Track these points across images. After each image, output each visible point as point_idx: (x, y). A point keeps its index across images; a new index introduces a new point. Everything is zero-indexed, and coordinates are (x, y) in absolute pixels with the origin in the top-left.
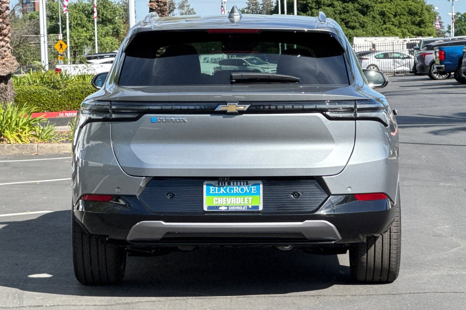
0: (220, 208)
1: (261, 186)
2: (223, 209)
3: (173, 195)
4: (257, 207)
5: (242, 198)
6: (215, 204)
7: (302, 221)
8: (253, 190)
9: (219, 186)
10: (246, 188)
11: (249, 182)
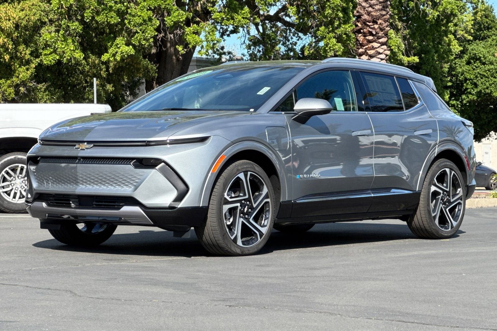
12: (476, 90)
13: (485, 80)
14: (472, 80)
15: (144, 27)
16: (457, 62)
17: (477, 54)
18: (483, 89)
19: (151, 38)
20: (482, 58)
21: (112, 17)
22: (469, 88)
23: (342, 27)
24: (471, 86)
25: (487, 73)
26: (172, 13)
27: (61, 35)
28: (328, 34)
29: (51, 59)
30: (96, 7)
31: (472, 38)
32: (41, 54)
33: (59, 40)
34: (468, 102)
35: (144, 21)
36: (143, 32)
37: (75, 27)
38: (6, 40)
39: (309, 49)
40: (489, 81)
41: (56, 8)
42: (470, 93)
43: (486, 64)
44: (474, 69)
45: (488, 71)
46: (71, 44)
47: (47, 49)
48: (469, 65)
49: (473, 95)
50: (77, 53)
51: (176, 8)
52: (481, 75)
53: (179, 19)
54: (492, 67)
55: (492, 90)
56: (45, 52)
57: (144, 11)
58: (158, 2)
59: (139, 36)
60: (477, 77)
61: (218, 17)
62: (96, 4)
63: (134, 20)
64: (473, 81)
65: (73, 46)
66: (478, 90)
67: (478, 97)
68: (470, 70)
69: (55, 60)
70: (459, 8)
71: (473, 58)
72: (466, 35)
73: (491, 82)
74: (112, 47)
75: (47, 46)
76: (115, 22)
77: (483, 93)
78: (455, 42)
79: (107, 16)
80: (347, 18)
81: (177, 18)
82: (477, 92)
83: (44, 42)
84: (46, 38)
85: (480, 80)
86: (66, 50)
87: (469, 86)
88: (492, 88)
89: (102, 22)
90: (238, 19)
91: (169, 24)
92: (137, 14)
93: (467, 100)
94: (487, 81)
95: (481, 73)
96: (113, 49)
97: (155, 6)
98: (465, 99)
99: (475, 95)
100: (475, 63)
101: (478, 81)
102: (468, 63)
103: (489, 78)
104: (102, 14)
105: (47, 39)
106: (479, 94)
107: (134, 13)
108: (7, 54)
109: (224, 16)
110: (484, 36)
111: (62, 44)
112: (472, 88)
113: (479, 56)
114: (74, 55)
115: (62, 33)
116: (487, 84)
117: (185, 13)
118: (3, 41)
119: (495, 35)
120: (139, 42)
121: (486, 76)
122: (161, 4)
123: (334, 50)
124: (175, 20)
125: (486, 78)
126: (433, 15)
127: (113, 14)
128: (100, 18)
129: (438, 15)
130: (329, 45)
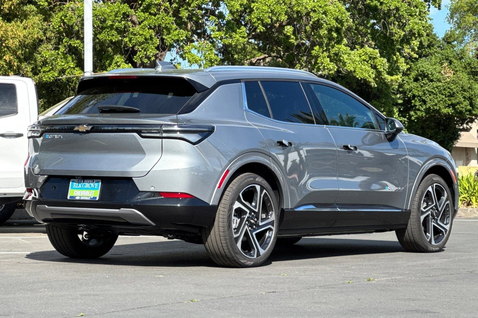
0: (76, 198)
1: (100, 183)
2: (78, 198)
3: (55, 188)
4: (96, 198)
5: (89, 192)
6: (74, 195)
7: (119, 209)
8: (96, 186)
9: (78, 183)
10: (92, 184)
11: (94, 180)
12: (424, 107)
13: (434, 97)
14: (420, 97)
15: (145, 46)
16: (404, 79)
17: (425, 71)
18: (432, 106)
19: (153, 56)
20: (430, 75)
21: (113, 35)
22: (417, 105)
23: (336, 47)
24: (420, 102)
25: (435, 90)
26: (172, 31)
27: (61, 52)
28: (322, 53)
29: (50, 76)
30: (99, 25)
31: (418, 56)
32: (40, 71)
33: (59, 57)
34: (416, 118)
35: (146, 39)
36: (145, 50)
37: (77, 44)
38: (12, 58)
39: (301, 67)
40: (437, 98)
41: (57, 27)
42: (419, 110)
43: (434, 81)
44: (422, 86)
45: (436, 89)
46: (71, 61)
47: (46, 67)
48: (417, 82)
49: (422, 111)
50: (77, 70)
51: (175, 27)
52: (429, 91)
53: (179, 37)
54: (440, 84)
55: (441, 107)
56: (44, 70)
57: (146, 30)
58: (159, 22)
59: (141, 54)
60: (425, 94)
61: (217, 36)
62: (99, 22)
63: (136, 39)
64: (422, 97)
65: (73, 63)
66: (427, 107)
67: (427, 113)
68: (418, 87)
69: (54, 78)
70: (425, 28)
71: (420, 75)
72: (412, 53)
73: (439, 99)
74: (112, 65)
75: (45, 63)
76: (116, 40)
77: (432, 110)
78: (402, 60)
79: (108, 34)
80: (341, 38)
81: (177, 36)
82: (426, 109)
83: (42, 60)
84: (46, 55)
85: (428, 97)
86: (65, 67)
87: (418, 104)
88: (440, 105)
89: (104, 40)
90: (236, 38)
91: (169, 42)
92: (138, 32)
93: (415, 116)
94: (435, 98)
95: (429, 89)
96: (113, 66)
97: (155, 25)
98: (413, 116)
99: (423, 111)
100: (422, 80)
101: (426, 97)
102: (416, 80)
103: (437, 95)
104: (103, 32)
105: (47, 57)
106: (428, 111)
107: (136, 32)
108: (11, 71)
109: (223, 35)
110: (426, 53)
111: (62, 62)
112: (421, 105)
113: (427, 73)
114: (74, 72)
115: (62, 51)
116: (436, 101)
117: (184, 32)
118: (10, 59)
119: (437, 52)
120: (141, 60)
121: (434, 93)
122: (162, 23)
123: (328, 69)
124: (175, 39)
125: (434, 95)
126: (399, 35)
127: (114, 32)
128: (102, 36)
129: (404, 35)
130: (324, 64)
